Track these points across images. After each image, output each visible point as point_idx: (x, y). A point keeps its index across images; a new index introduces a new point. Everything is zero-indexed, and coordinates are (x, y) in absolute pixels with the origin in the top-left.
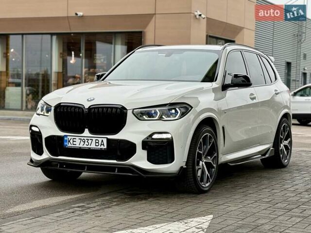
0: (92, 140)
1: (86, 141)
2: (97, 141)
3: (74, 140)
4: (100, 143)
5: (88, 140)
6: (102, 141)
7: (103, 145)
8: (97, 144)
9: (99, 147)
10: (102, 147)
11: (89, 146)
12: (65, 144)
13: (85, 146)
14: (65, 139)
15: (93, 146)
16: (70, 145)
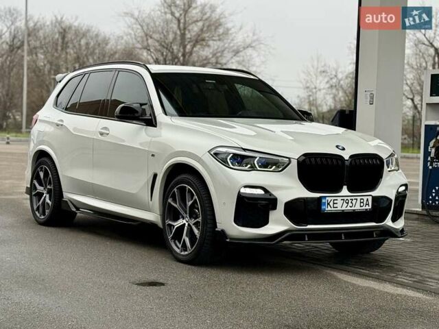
0: (357, 199)
1: (350, 201)
2: (362, 201)
3: (335, 202)
4: (365, 203)
5: (352, 200)
6: (367, 200)
7: (368, 204)
8: (362, 204)
9: (364, 208)
10: (367, 207)
11: (353, 208)
12: (323, 207)
13: (349, 208)
14: (323, 201)
15: (357, 207)
16: (329, 209)
